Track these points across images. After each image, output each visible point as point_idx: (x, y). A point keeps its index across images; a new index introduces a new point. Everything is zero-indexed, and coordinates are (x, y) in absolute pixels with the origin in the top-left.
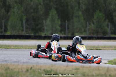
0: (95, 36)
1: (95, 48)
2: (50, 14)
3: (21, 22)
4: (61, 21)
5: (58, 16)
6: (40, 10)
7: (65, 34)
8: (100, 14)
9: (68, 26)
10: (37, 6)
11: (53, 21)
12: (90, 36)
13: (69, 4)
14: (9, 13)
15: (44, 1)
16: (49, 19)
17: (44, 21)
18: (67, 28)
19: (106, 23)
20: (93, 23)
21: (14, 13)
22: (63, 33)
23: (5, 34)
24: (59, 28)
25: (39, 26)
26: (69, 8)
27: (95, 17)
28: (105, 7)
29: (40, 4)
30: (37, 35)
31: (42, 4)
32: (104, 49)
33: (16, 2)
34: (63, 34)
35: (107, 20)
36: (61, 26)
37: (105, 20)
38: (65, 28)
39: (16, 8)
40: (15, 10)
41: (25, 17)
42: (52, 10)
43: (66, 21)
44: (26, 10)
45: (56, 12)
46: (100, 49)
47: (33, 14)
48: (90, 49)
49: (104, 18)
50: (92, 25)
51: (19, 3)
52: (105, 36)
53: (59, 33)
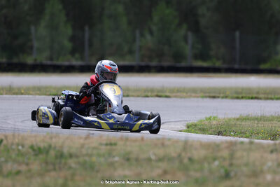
0: (154, 63)
1: (155, 94)
2: (48, 11)
4: (74, 28)
5: (67, 15)
7: (82, 58)
8: (168, 11)
9: (90, 40)
11: (53, 27)
12: (143, 64)
16: (43, 23)
17: (33, 28)
18: (87, 44)
19: (182, 31)
20: (151, 33)
22: (77, 55)
24: (68, 45)
27: (156, 18)
30: (15, 60)
32: (176, 97)
34: (77, 59)
35: (185, 26)
36: (73, 39)
37: (179, 25)
43: (87, 28)
45: (60, 7)
46: (167, 97)
47: (4, 11)
48: (143, 94)
49: (177, 21)
50: (148, 37)
52: (178, 65)
53: (69, 57)
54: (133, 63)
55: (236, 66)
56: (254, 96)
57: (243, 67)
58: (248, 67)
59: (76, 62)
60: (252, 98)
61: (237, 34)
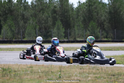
2: (57, 24)
3: (35, 31)
4: (65, 29)
5: (63, 25)
6: (49, 21)
7: (68, 39)
8: (93, 24)
9: (70, 33)
10: (47, 18)
11: (58, 29)
13: (71, 16)
14: (26, 24)
15: (52, 15)
16: (55, 28)
17: (52, 30)
18: (69, 34)
19: (98, 30)
20: (89, 31)
21: (30, 23)
22: (66, 38)
23: (23, 40)
24: (63, 35)
25: (49, 34)
26: (71, 19)
27: (90, 26)
28: (98, 18)
29: (49, 17)
30: (47, 40)
31: (51, 16)
33: (31, 16)
34: (66, 39)
35: (99, 28)
36: (65, 33)
38: (68, 35)
39: (31, 20)
40: (31, 21)
41: (38, 27)
42: (58, 21)
44: (39, 21)
45: (61, 23)
47: (44, 24)
49: (96, 27)
50: (88, 32)
51: (34, 17)
52: (97, 40)
53: (63, 38)
54: (82, 40)
55: (115, 40)
56: (110, 49)
57: (117, 40)
58: (119, 40)
59: (66, 40)
60: (110, 50)
61: (115, 30)
